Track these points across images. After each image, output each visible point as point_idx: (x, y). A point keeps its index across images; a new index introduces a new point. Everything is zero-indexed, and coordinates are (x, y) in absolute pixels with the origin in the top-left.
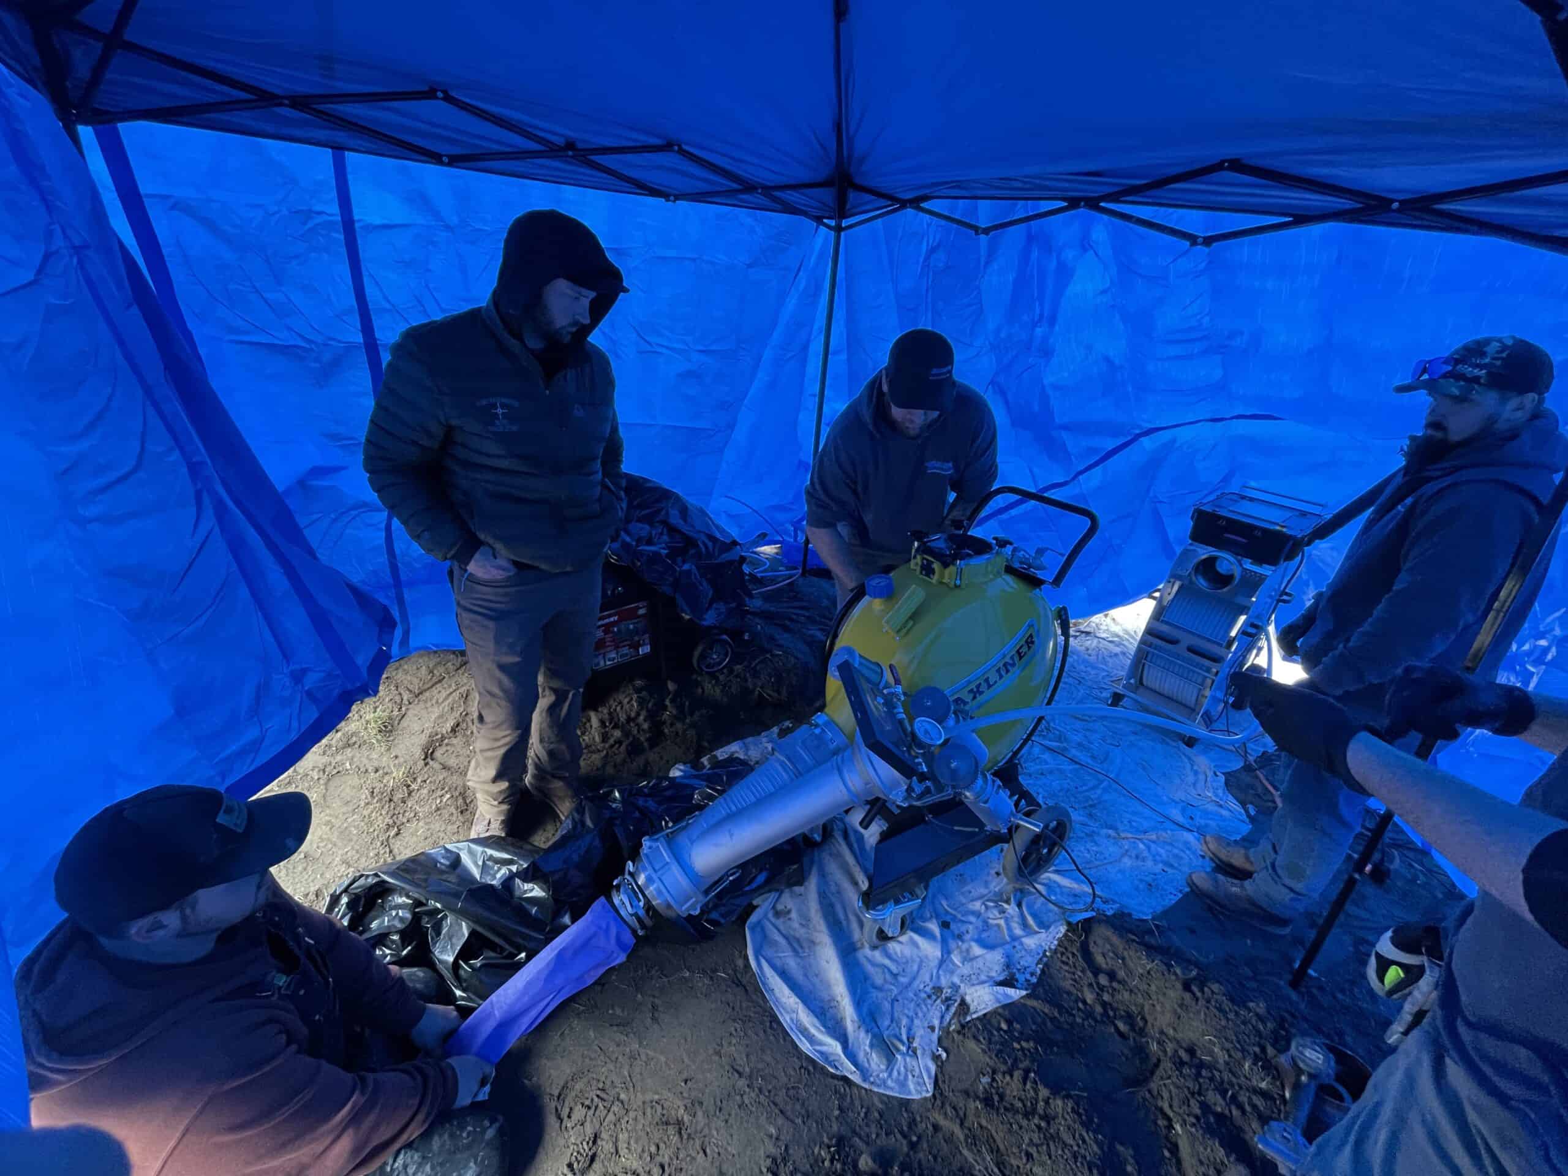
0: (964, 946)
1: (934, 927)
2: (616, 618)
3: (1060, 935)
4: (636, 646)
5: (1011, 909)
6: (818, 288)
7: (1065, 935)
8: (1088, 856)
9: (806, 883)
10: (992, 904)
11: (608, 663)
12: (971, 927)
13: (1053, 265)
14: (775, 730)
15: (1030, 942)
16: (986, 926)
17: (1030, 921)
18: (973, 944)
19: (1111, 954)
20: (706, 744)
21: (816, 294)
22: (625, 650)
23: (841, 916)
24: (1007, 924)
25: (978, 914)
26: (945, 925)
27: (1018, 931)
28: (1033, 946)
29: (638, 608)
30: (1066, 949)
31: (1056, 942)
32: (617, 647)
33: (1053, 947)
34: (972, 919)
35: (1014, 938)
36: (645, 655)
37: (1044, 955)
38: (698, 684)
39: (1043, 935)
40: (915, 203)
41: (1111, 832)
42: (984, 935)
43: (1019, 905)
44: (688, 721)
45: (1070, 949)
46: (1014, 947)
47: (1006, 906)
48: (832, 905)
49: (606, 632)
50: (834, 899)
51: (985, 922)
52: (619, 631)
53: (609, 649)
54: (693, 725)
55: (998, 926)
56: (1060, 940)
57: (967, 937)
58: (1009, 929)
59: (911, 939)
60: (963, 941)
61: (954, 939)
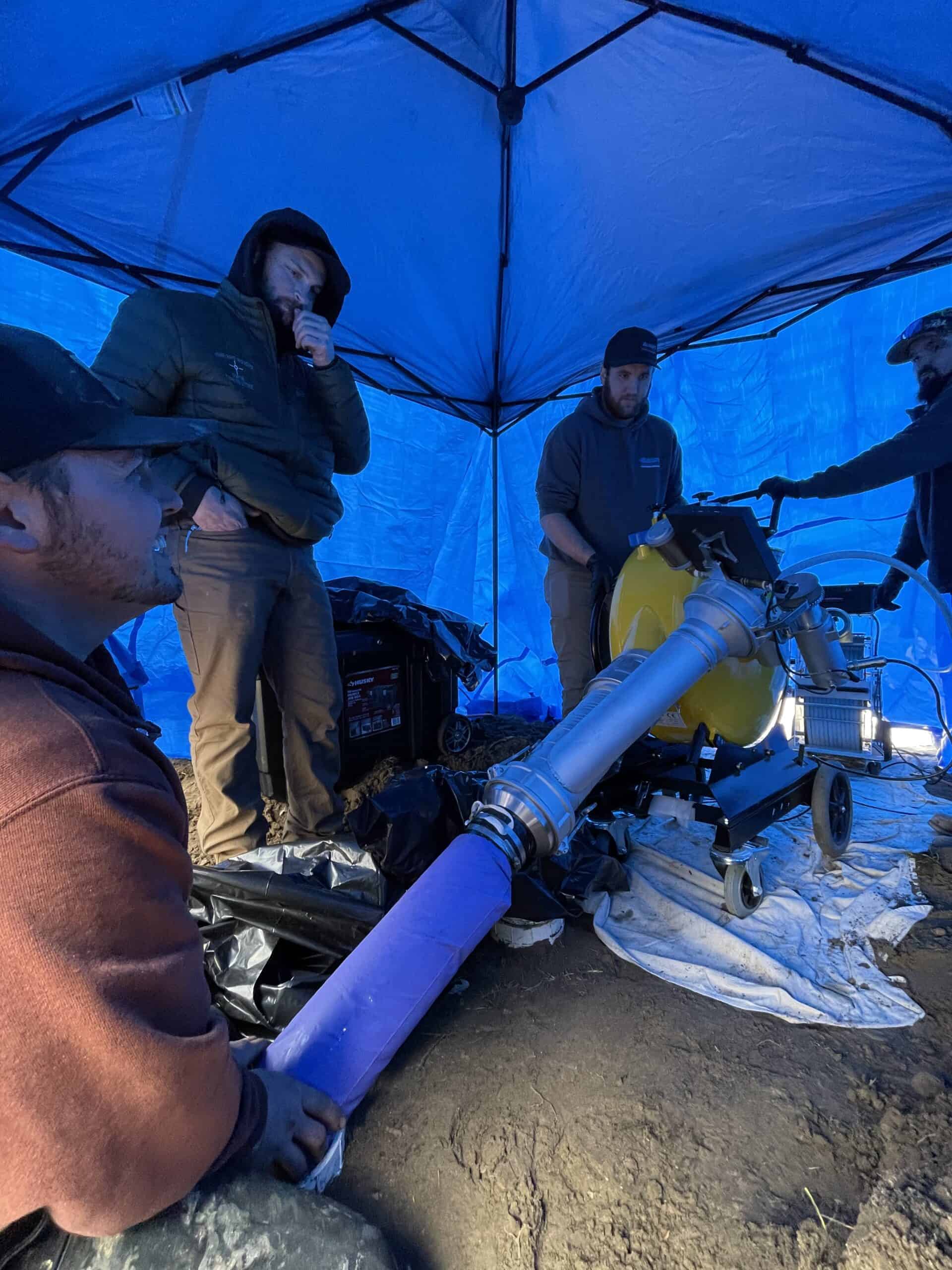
1: (789, 892)
2: (372, 679)
3: (913, 866)
4: (388, 716)
7: (918, 867)
9: (633, 886)
10: (821, 875)
11: (364, 732)
12: (819, 891)
15: (888, 882)
17: (871, 870)
22: (379, 720)
26: (795, 891)
27: (868, 880)
28: (895, 883)
29: (391, 671)
31: (915, 874)
32: (372, 716)
33: (915, 878)
35: (871, 885)
36: (397, 729)
37: (913, 885)
40: (553, 397)
41: (873, 822)
43: (850, 866)
46: (878, 889)
47: (838, 872)
49: (363, 694)
52: (374, 694)
53: (364, 716)
56: (916, 871)
58: (858, 882)
59: (773, 901)
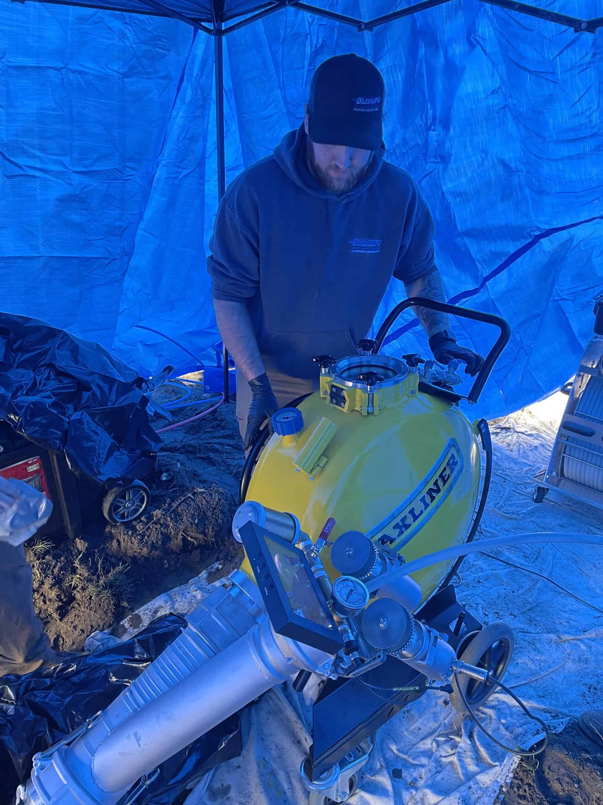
0: (419, 796)
1: (384, 780)
3: (515, 766)
5: (463, 742)
6: (205, 99)
7: (520, 765)
8: (533, 667)
9: (244, 752)
10: (442, 739)
12: (423, 770)
13: (440, 61)
14: (204, 574)
15: (485, 779)
16: (440, 767)
17: (483, 752)
18: (428, 792)
19: (567, 780)
20: (125, 604)
21: (204, 107)
23: (285, 786)
24: (460, 760)
25: (428, 754)
26: (396, 774)
27: (472, 768)
28: (489, 783)
29: (28, 465)
30: (522, 780)
31: (511, 775)
33: (509, 781)
34: (424, 761)
35: (470, 777)
37: (501, 791)
38: (111, 537)
39: (498, 769)
41: (553, 636)
42: (439, 777)
43: (471, 736)
44: (101, 582)
45: (526, 781)
46: (470, 788)
47: (457, 739)
48: (273, 773)
50: (275, 766)
51: (438, 761)
54: (110, 585)
55: (451, 763)
56: (515, 772)
57: (421, 783)
58: (463, 767)
60: (417, 789)
61: (407, 789)
